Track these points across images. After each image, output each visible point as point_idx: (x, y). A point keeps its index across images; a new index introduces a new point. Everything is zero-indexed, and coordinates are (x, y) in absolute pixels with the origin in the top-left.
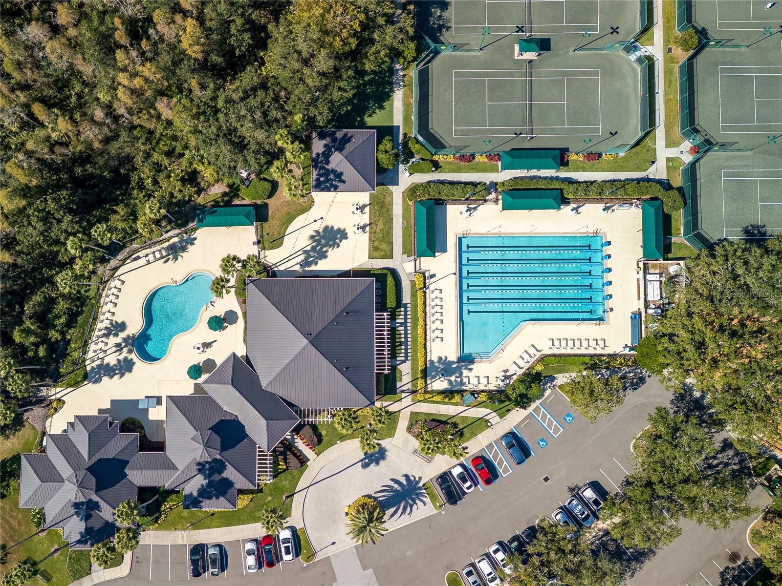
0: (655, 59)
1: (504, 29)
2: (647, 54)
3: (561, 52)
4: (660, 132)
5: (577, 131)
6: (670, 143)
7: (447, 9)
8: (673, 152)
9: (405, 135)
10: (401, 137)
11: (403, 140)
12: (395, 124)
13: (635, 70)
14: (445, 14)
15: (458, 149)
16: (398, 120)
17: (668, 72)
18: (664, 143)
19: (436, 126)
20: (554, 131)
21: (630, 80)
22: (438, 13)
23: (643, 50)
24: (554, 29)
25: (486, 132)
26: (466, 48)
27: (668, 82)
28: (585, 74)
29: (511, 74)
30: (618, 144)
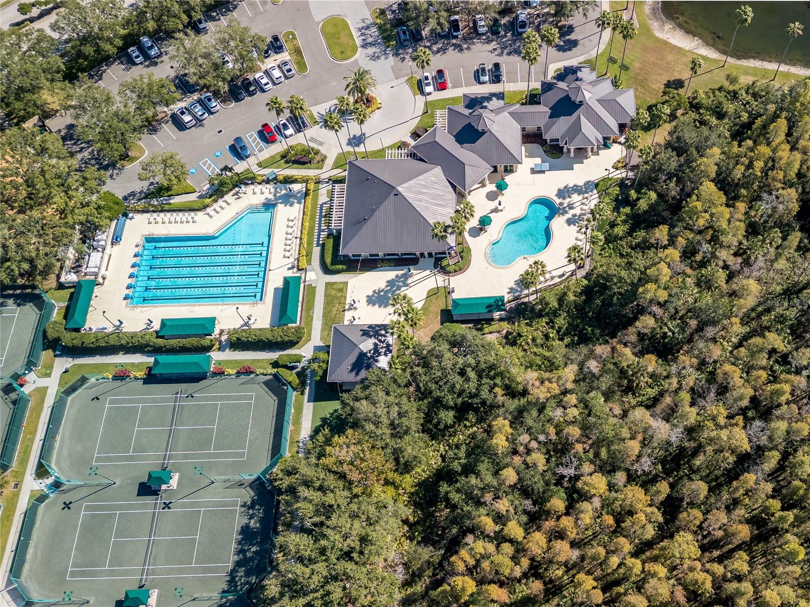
0: (34, 475)
1: (184, 506)
2: (41, 481)
3: (129, 482)
4: (50, 401)
5: (131, 401)
6: (42, 391)
7: (242, 527)
8: (42, 382)
9: (302, 393)
10: (307, 391)
11: (305, 389)
12: (312, 404)
13: (57, 464)
14: (245, 521)
15: (252, 382)
16: (308, 408)
17: (24, 462)
18: (49, 391)
19: (271, 401)
20: (154, 401)
21: (65, 452)
22: (252, 521)
23: (43, 484)
24: (130, 507)
25: (221, 398)
26: (228, 484)
27: (27, 451)
28: (109, 459)
29: (186, 457)
30: (93, 389)
